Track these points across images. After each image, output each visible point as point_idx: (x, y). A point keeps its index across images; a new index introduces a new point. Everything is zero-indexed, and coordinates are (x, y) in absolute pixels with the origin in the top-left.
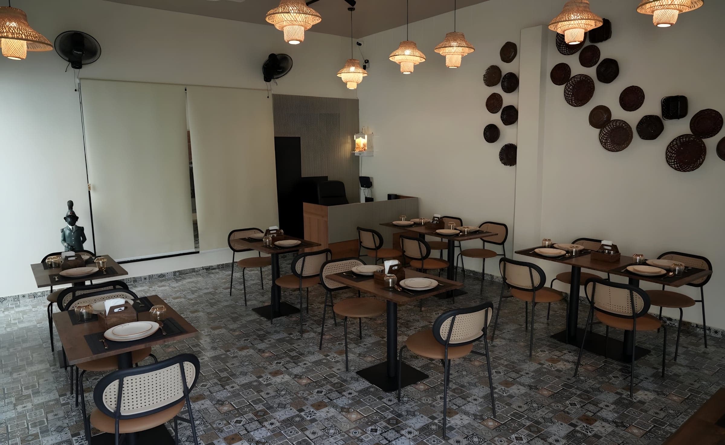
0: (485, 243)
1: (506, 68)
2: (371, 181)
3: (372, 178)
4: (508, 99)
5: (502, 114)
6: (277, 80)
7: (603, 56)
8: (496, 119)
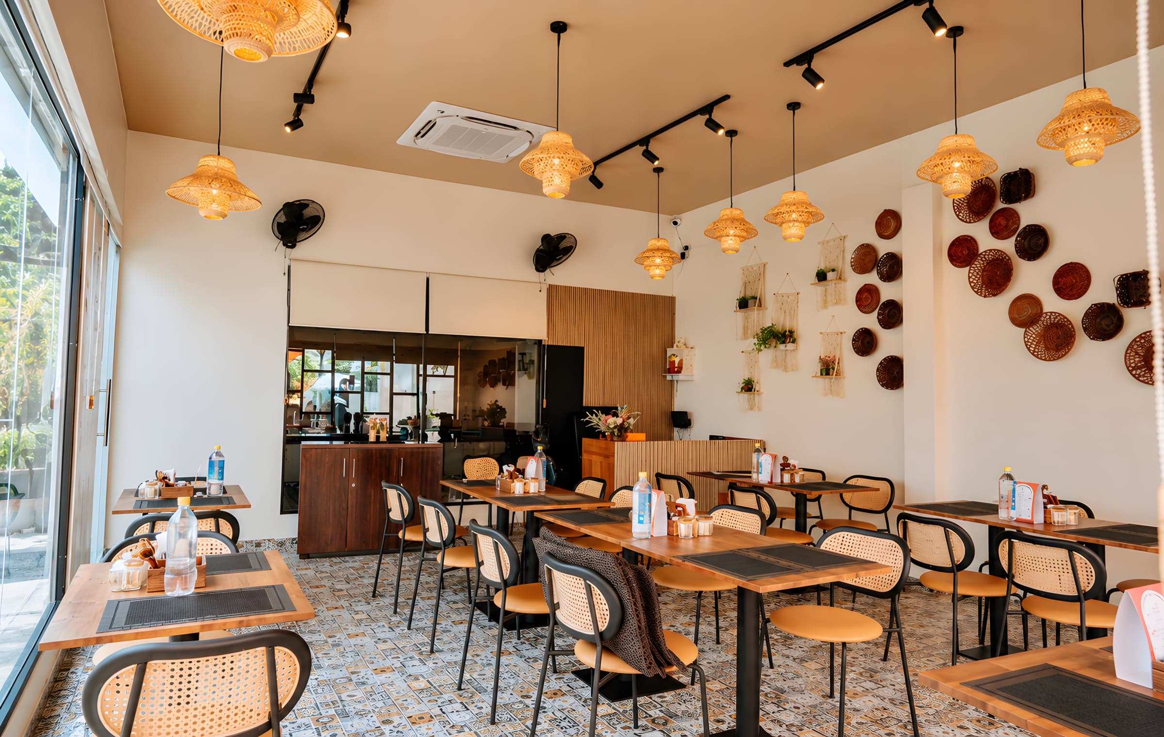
0: (853, 511)
1: (884, 247)
2: (689, 418)
3: (691, 413)
4: (887, 291)
5: (879, 314)
6: (553, 269)
7: (1025, 221)
8: (871, 321)
